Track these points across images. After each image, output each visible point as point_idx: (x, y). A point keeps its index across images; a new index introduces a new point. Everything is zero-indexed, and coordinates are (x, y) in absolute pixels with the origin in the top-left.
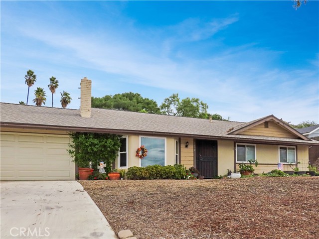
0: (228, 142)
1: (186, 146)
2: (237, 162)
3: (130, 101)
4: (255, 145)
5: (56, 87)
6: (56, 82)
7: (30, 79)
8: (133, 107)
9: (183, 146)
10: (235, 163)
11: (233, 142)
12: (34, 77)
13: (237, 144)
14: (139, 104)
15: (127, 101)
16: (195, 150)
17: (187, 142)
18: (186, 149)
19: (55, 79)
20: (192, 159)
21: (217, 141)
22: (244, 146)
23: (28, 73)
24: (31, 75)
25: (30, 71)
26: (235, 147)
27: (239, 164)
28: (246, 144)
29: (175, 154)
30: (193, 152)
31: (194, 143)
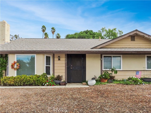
1: (59, 59)
2: (103, 69)
3: (86, 34)
4: (121, 56)
5: (54, 31)
9: (56, 59)
10: (102, 70)
12: (45, 28)
13: (103, 56)
16: (66, 62)
17: (59, 57)
18: (59, 61)
19: (54, 28)
20: (64, 68)
21: (86, 54)
22: (111, 57)
23: (42, 27)
24: (44, 27)
26: (101, 57)
27: (104, 71)
28: (112, 55)
29: (45, 65)
30: (65, 63)
31: (65, 57)
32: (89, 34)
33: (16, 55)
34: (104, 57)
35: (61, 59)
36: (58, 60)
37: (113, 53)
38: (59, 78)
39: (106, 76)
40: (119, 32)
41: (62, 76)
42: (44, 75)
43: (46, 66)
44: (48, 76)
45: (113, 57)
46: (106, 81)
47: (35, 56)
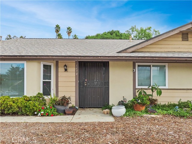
1: (66, 70)
2: (137, 87)
4: (167, 64)
5: (71, 32)
6: (71, 30)
9: (61, 70)
10: (135, 89)
11: (132, 63)
12: (59, 28)
13: (137, 64)
16: (77, 74)
17: (65, 66)
18: (66, 73)
20: (74, 84)
21: (109, 62)
22: (150, 66)
23: (56, 26)
24: (58, 27)
25: (57, 25)
26: (134, 67)
27: (139, 89)
28: (152, 64)
29: (42, 80)
30: (75, 76)
31: (76, 66)
32: (115, 35)
34: (139, 66)
35: (69, 69)
36: (64, 72)
37: (155, 60)
39: (143, 100)
40: (154, 32)
41: (69, 98)
43: (43, 82)
45: (153, 66)
46: (143, 109)
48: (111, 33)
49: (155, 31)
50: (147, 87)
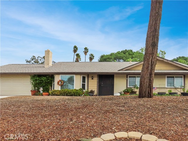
0: (122, 75)
1: (92, 79)
3: (124, 55)
5: (87, 52)
6: (87, 50)
7: (75, 49)
8: (126, 57)
9: (90, 79)
10: (127, 87)
11: (126, 75)
12: (77, 48)
13: (128, 76)
14: (129, 56)
15: (123, 55)
16: (98, 80)
17: (92, 77)
19: (87, 48)
20: (96, 85)
21: (114, 75)
22: (135, 77)
25: (75, 46)
26: (127, 77)
29: (82, 83)
30: (97, 82)
31: (97, 77)
32: (128, 54)
33: (60, 75)
34: (130, 77)
35: (94, 79)
38: (92, 92)
39: (128, 90)
41: (94, 91)
42: (80, 89)
44: (84, 91)
45: (137, 77)
47: (75, 76)
48: (124, 52)
49: (161, 51)
50: (132, 87)
